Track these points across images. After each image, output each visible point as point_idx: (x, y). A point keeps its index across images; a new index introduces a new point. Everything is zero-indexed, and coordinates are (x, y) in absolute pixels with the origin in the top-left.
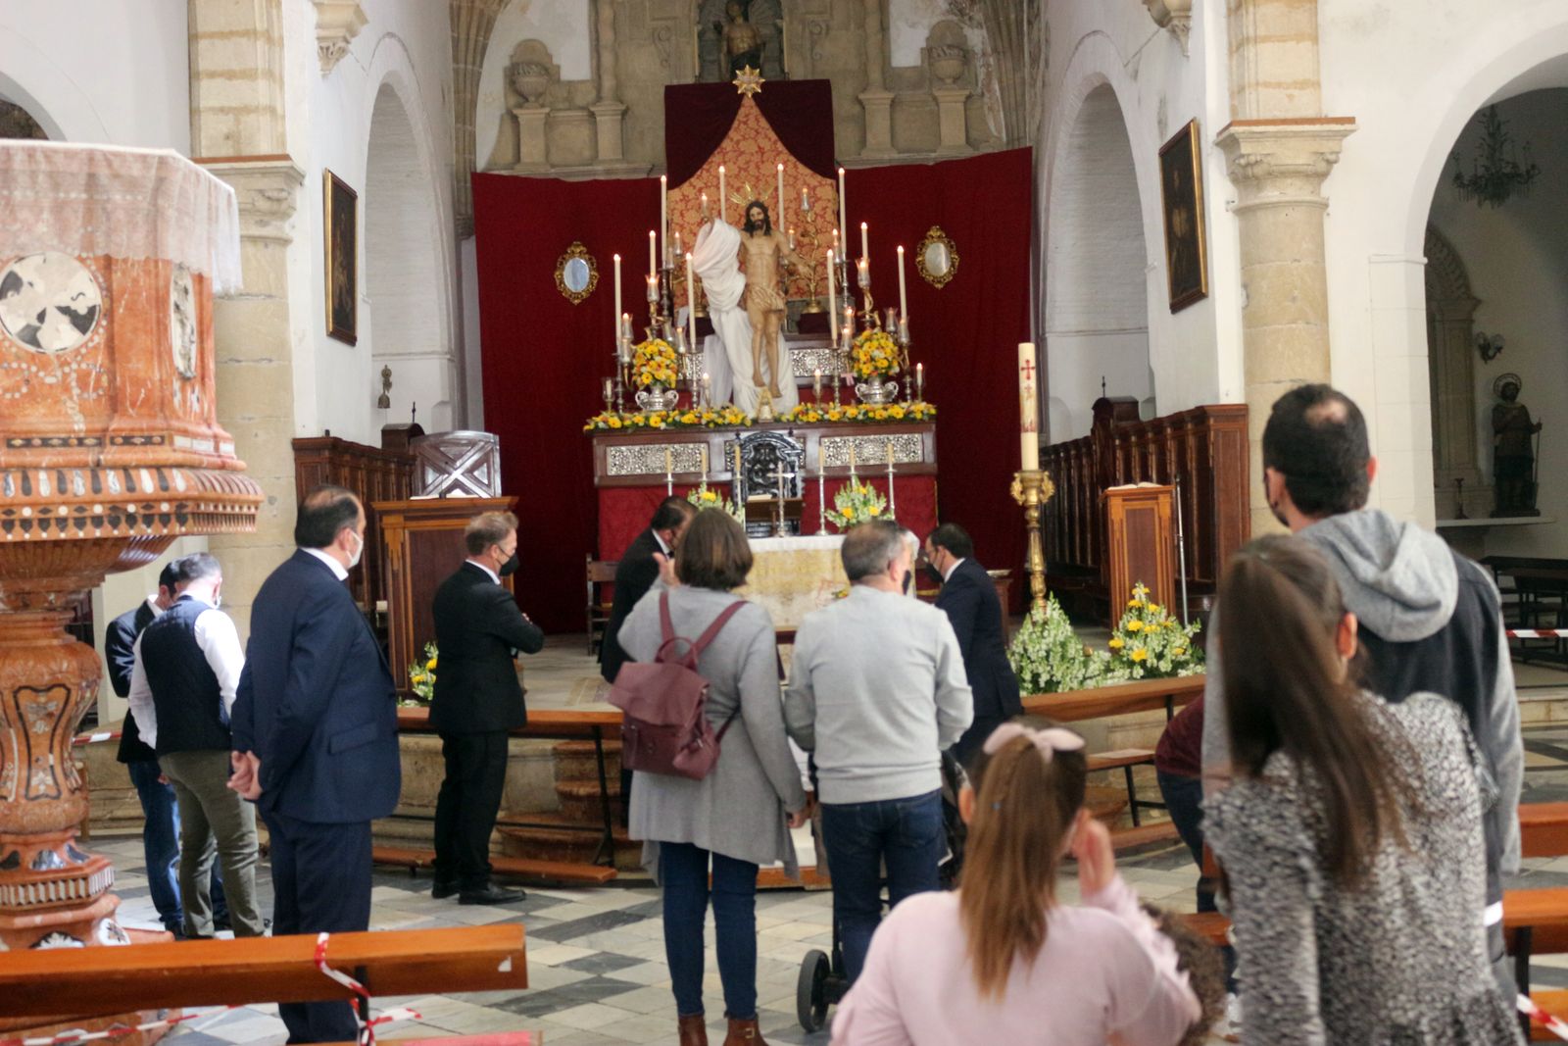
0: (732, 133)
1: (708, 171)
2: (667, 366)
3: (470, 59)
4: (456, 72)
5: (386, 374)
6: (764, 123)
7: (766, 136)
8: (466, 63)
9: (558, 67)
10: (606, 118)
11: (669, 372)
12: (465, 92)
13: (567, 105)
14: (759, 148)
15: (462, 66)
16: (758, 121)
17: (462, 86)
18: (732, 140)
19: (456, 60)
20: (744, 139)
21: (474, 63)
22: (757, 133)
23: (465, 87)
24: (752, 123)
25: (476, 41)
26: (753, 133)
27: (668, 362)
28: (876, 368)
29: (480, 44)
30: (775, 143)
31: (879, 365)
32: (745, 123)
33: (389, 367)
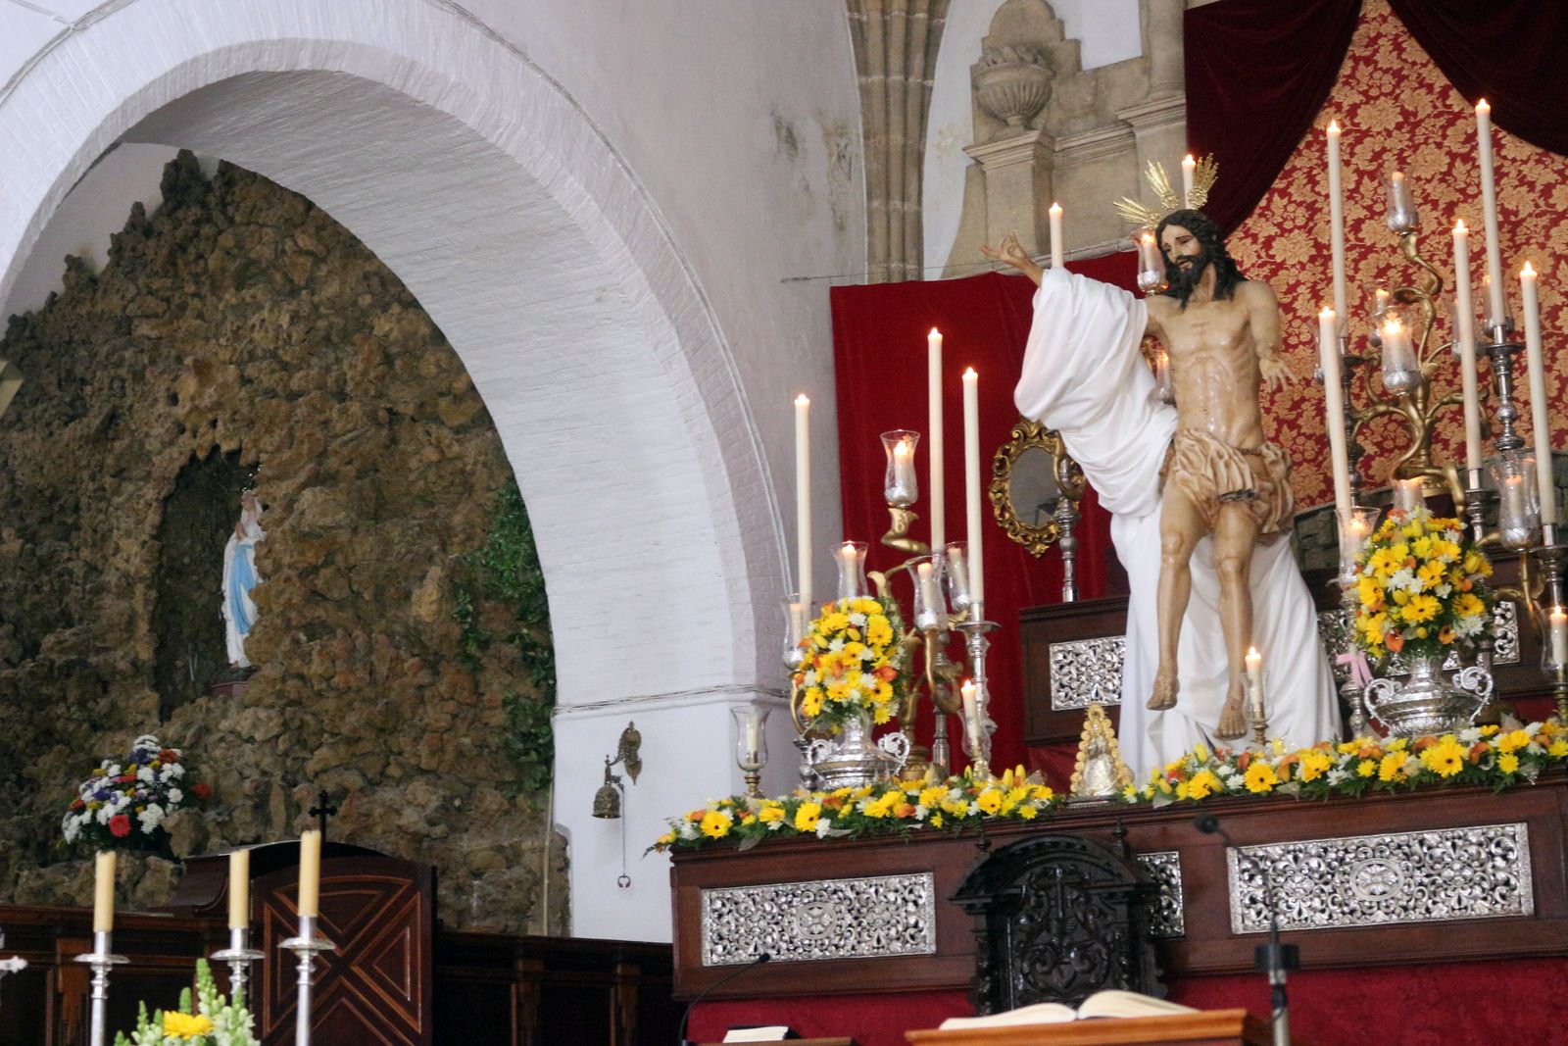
0: (1338, 93)
1: (1284, 193)
2: (867, 667)
3: (896, 61)
4: (865, 91)
5: (630, 743)
6: (1414, 51)
7: (1422, 83)
8: (886, 72)
9: (1077, 44)
10: (1156, 129)
11: (869, 681)
12: (887, 132)
13: (1091, 118)
14: (1404, 113)
15: (877, 78)
16: (1398, 48)
17: (878, 122)
18: (1339, 107)
19: (863, 68)
20: (1369, 99)
21: (906, 72)
22: (1399, 77)
23: (887, 125)
24: (1386, 57)
25: (908, 24)
26: (1388, 81)
27: (868, 655)
28: (1402, 626)
29: (919, 31)
30: (1444, 94)
31: (1409, 614)
32: (1369, 61)
33: (636, 728)
